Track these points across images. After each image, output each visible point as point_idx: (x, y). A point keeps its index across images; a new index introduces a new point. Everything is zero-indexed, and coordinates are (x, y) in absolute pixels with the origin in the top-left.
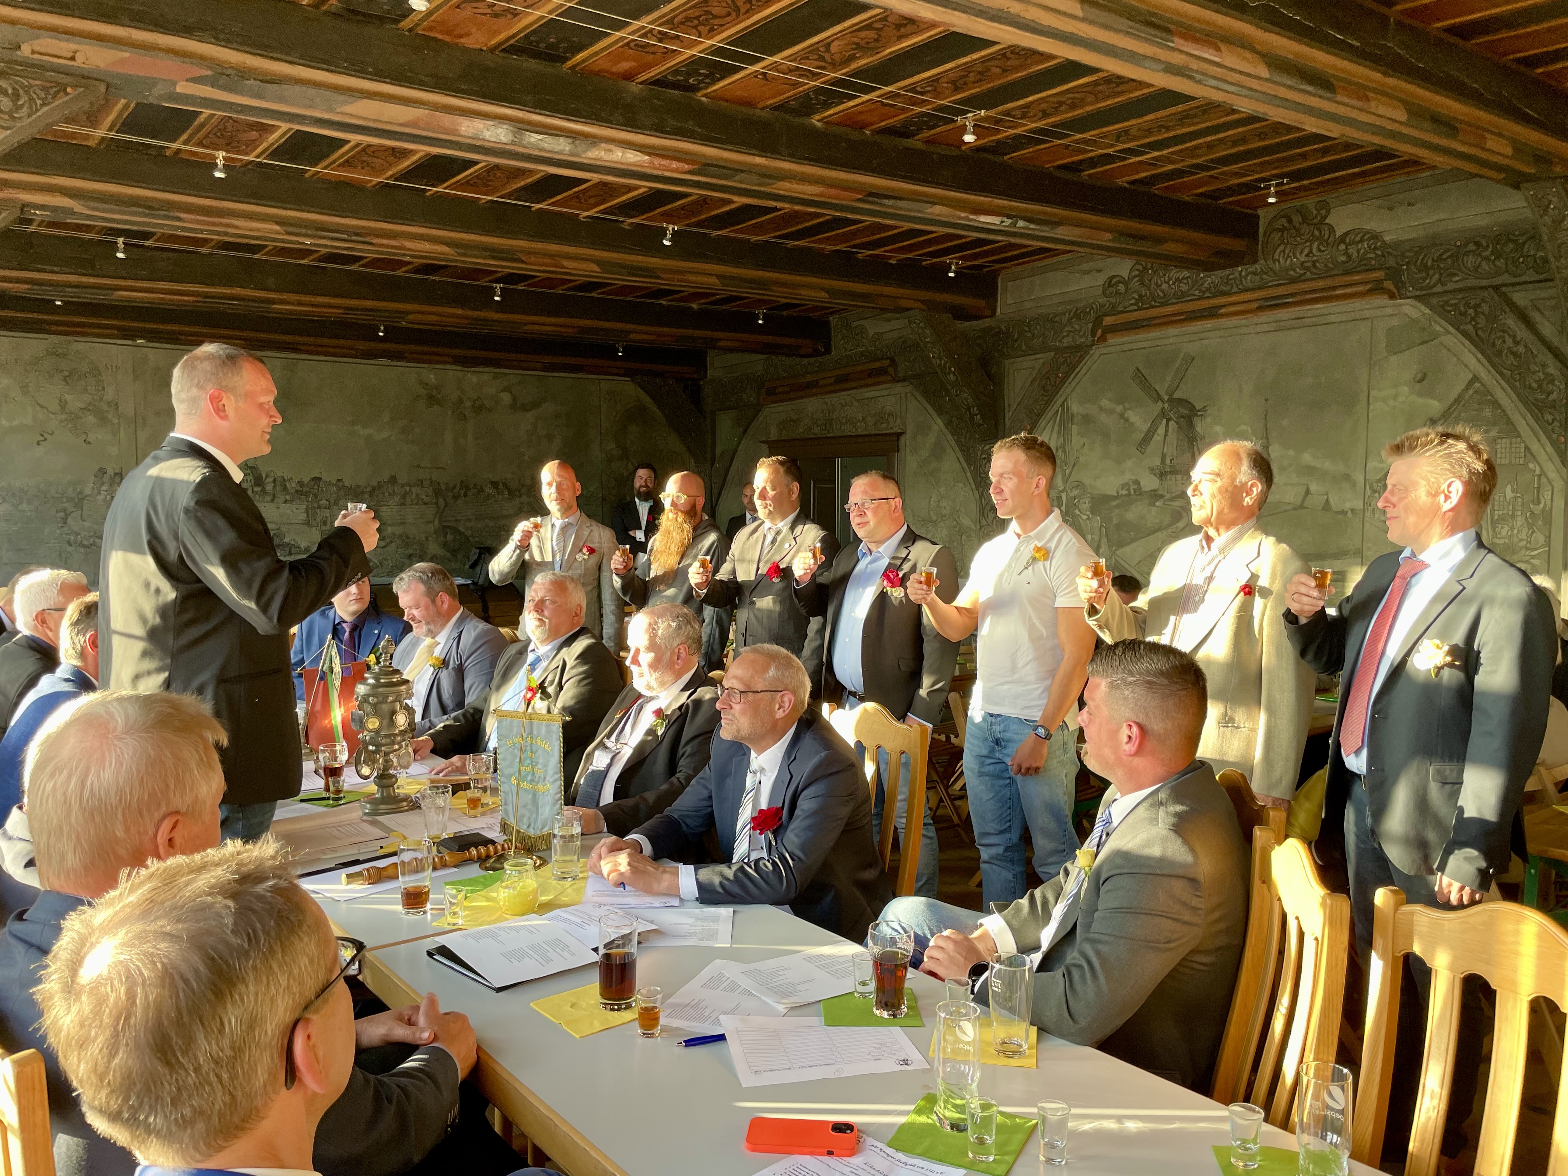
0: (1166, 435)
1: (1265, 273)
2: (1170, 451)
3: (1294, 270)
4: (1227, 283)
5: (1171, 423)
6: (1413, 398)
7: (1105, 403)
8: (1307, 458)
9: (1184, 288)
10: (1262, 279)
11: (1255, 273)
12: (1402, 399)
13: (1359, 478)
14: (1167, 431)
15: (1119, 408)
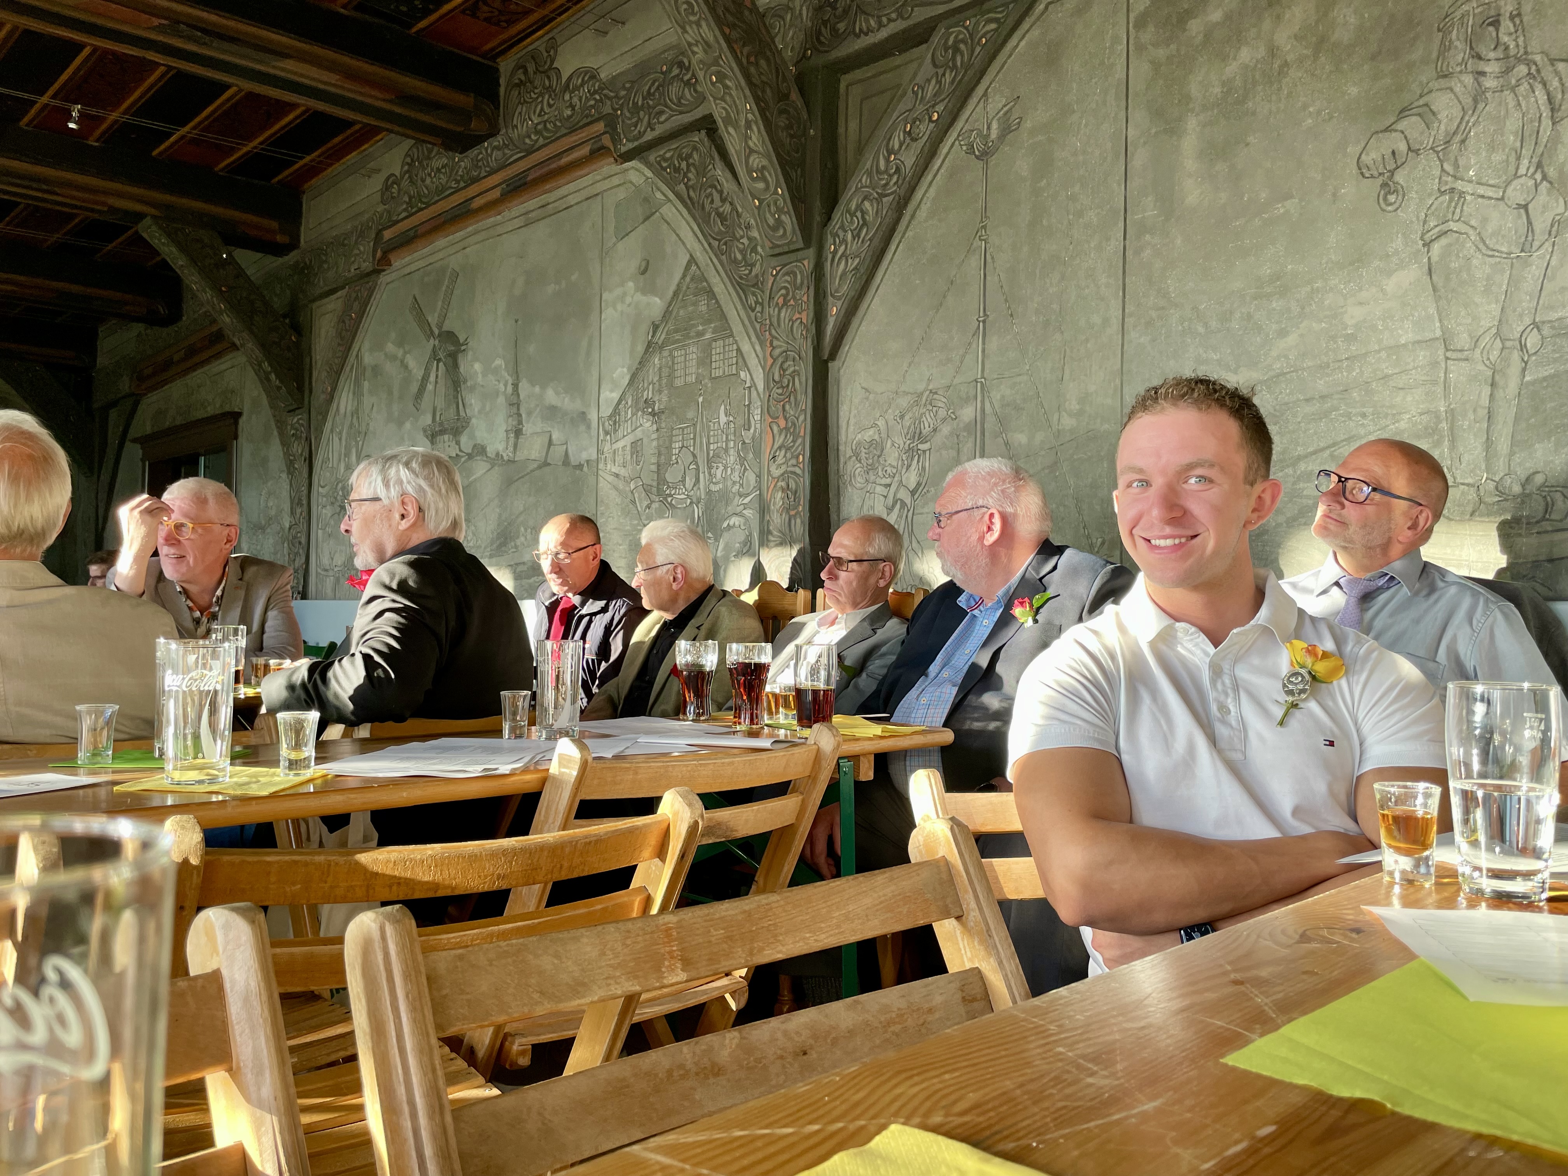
0: (436, 382)
1: (507, 146)
2: (440, 403)
3: (529, 137)
4: (477, 166)
5: (441, 364)
6: (639, 297)
7: (390, 347)
8: (551, 396)
9: (444, 179)
10: (504, 154)
11: (498, 148)
12: (628, 300)
13: (593, 416)
14: (437, 377)
15: (400, 353)
